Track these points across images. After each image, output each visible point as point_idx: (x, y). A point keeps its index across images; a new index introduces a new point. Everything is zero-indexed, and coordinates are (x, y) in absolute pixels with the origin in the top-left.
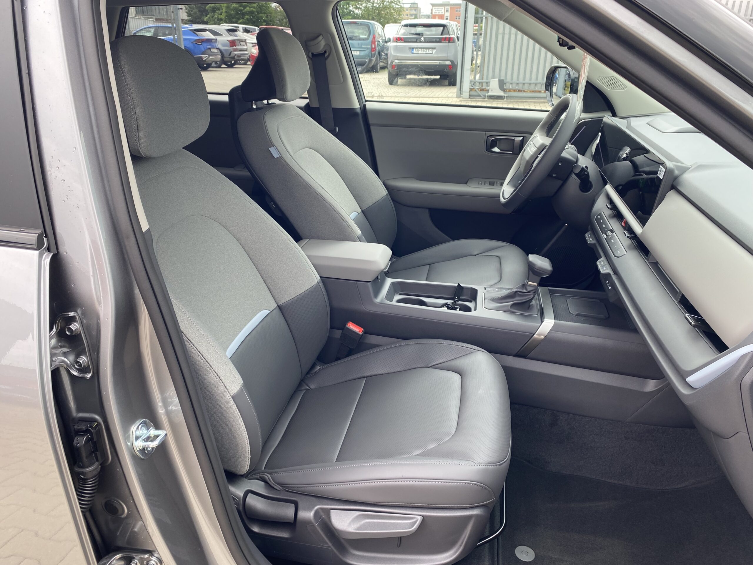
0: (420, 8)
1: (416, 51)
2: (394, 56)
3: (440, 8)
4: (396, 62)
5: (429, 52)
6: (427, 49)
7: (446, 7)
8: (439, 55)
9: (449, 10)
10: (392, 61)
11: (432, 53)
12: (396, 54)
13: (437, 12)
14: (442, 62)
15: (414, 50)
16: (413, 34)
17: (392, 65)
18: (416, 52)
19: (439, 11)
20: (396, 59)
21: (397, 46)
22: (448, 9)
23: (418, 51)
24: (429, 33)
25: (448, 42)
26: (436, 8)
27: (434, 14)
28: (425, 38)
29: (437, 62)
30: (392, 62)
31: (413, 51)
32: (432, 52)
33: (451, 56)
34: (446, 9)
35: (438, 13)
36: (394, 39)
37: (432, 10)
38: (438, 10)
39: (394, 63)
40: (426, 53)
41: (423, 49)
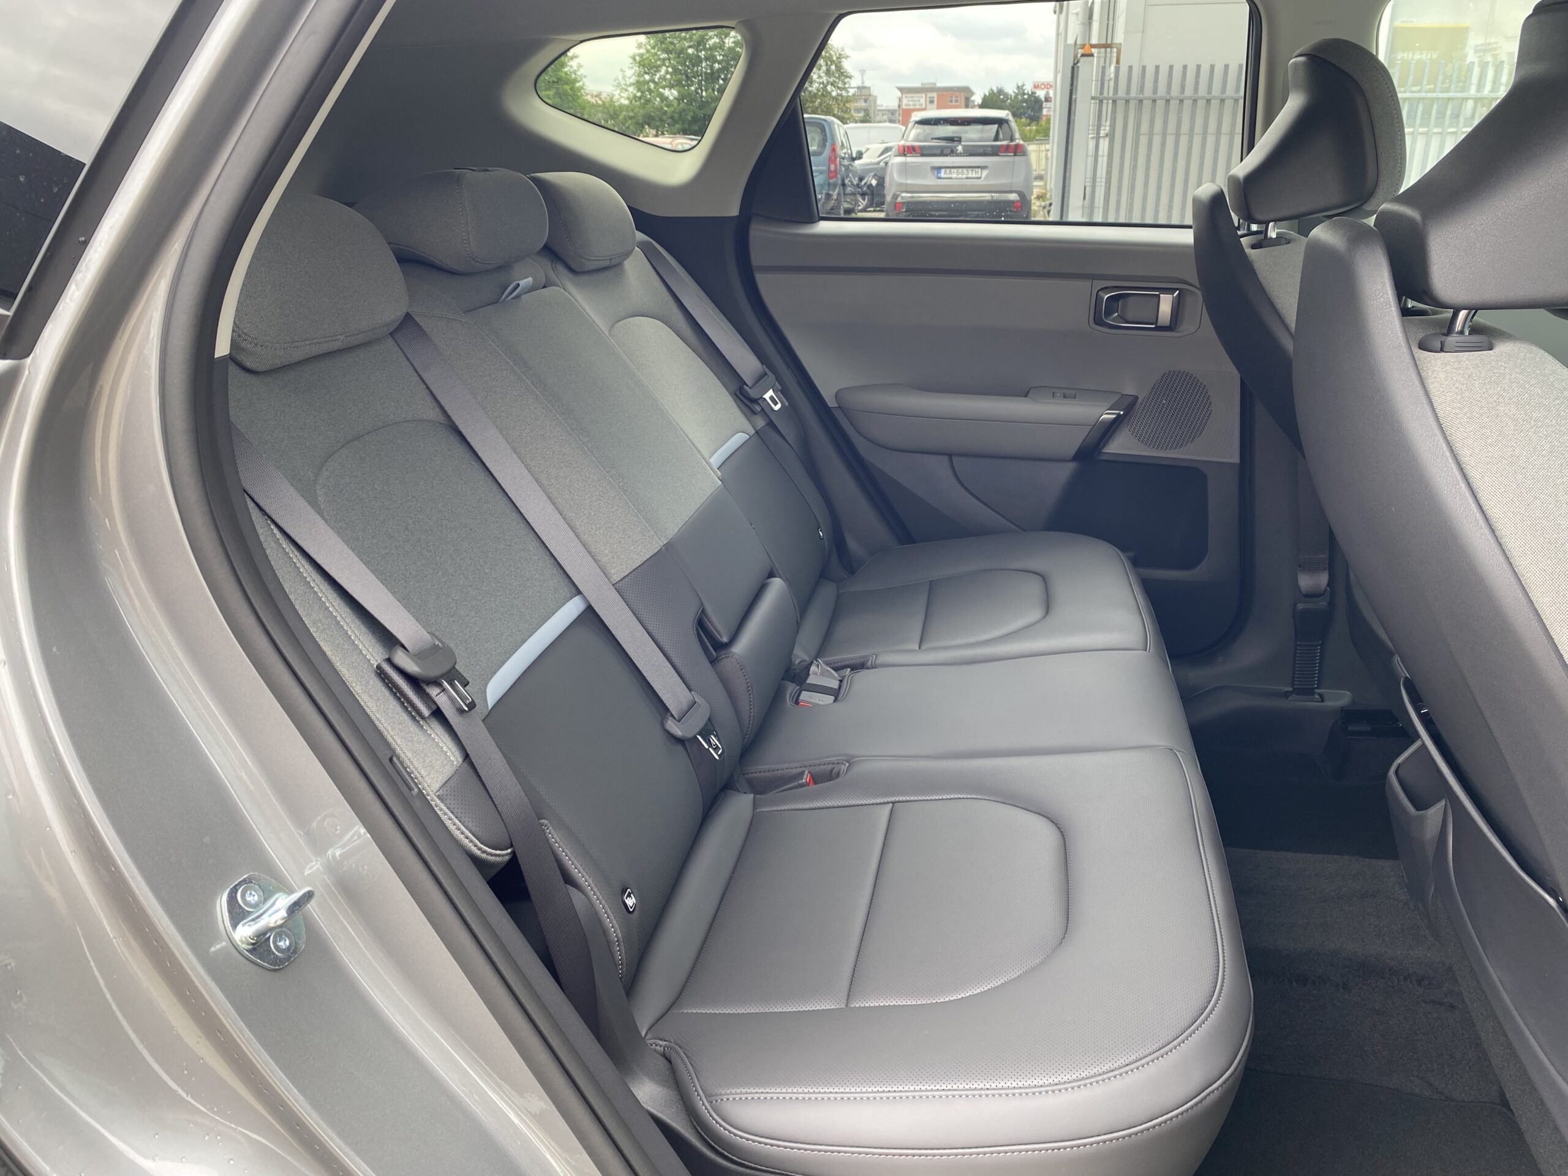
0: (876, 97)
1: (945, 173)
2: (901, 184)
3: (918, 95)
4: (902, 198)
5: (974, 175)
6: (970, 170)
7: (930, 95)
8: (993, 182)
9: (935, 100)
10: (894, 195)
11: (980, 178)
12: (903, 181)
13: (911, 103)
14: (996, 196)
15: (943, 171)
16: (939, 139)
17: (896, 204)
18: (946, 176)
19: (915, 101)
20: (903, 192)
21: (905, 164)
22: (933, 97)
23: (950, 173)
24: (972, 135)
25: (1012, 154)
26: (910, 95)
27: (904, 107)
28: (964, 146)
29: (987, 196)
30: (895, 197)
31: (940, 173)
32: (979, 176)
33: (1018, 181)
34: (930, 98)
35: (913, 105)
36: (899, 150)
37: (900, 100)
38: (912, 101)
39: (899, 200)
40: (967, 178)
41: (960, 170)
